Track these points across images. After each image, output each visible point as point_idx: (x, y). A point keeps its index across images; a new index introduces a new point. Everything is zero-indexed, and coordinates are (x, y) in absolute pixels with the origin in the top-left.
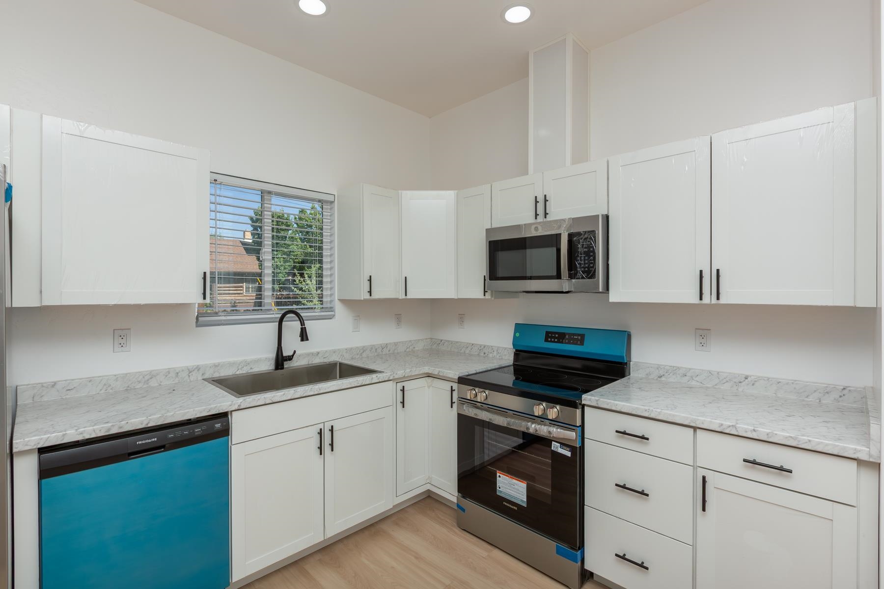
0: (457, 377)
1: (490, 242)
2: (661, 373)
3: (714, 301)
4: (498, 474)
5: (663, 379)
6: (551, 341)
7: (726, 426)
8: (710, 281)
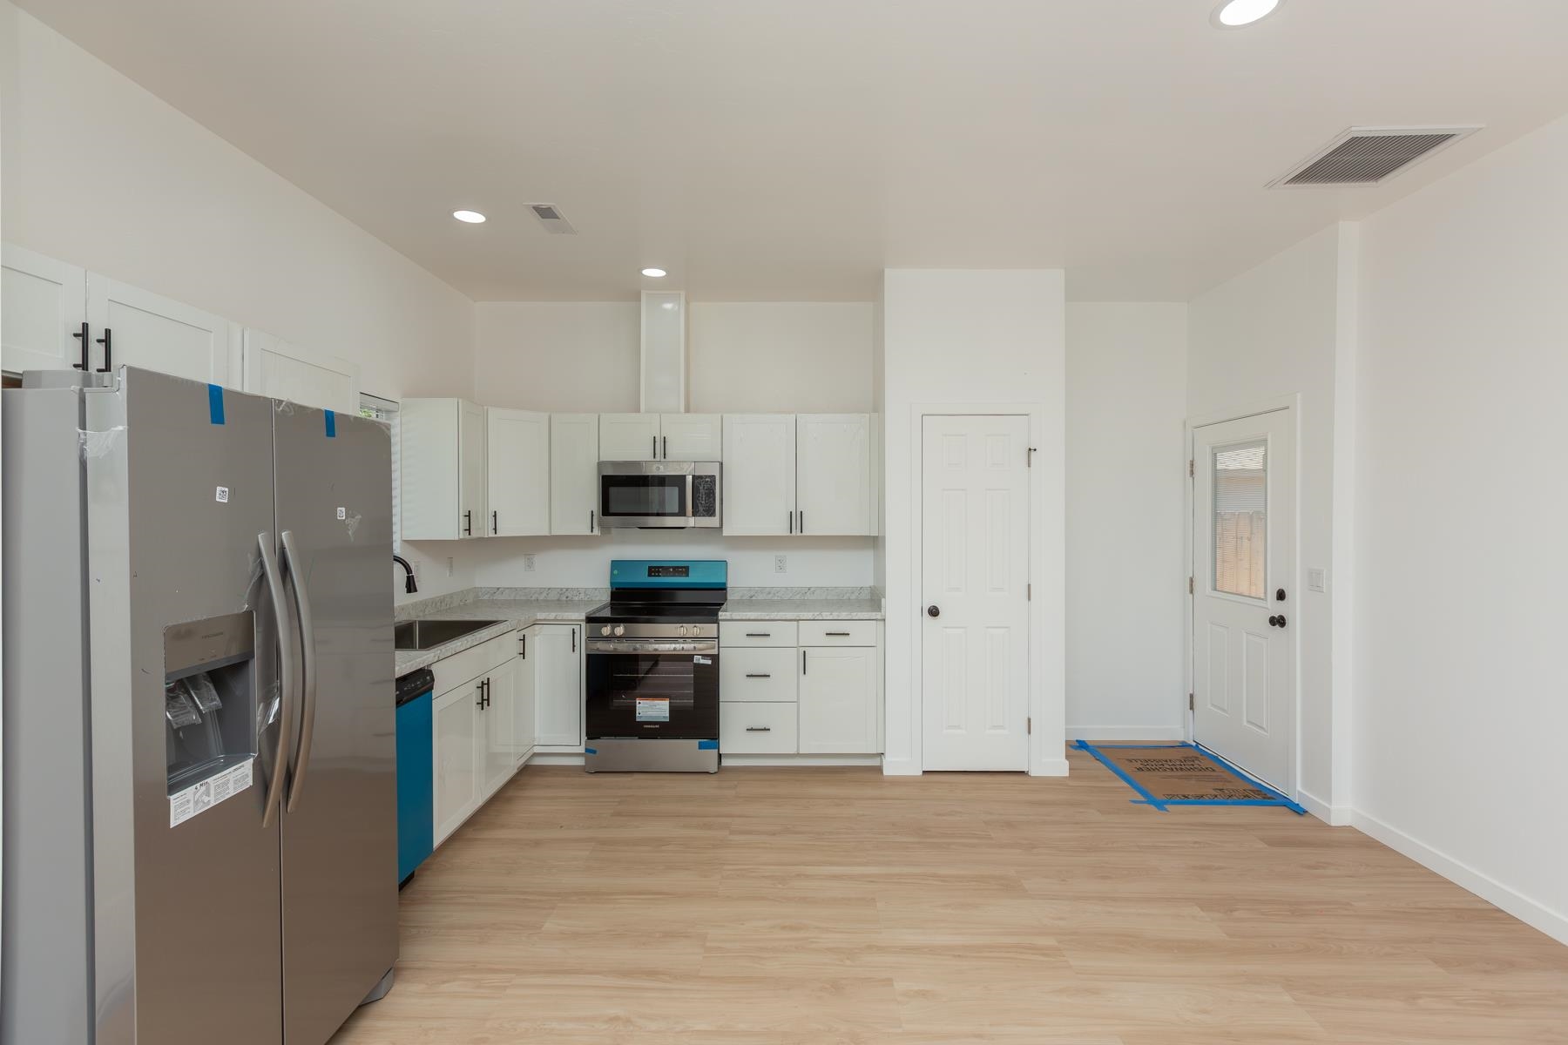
0: (584, 618)
1: (603, 477)
2: (752, 593)
3: (799, 534)
4: (638, 702)
5: (754, 598)
6: (655, 576)
7: (816, 615)
8: (796, 519)
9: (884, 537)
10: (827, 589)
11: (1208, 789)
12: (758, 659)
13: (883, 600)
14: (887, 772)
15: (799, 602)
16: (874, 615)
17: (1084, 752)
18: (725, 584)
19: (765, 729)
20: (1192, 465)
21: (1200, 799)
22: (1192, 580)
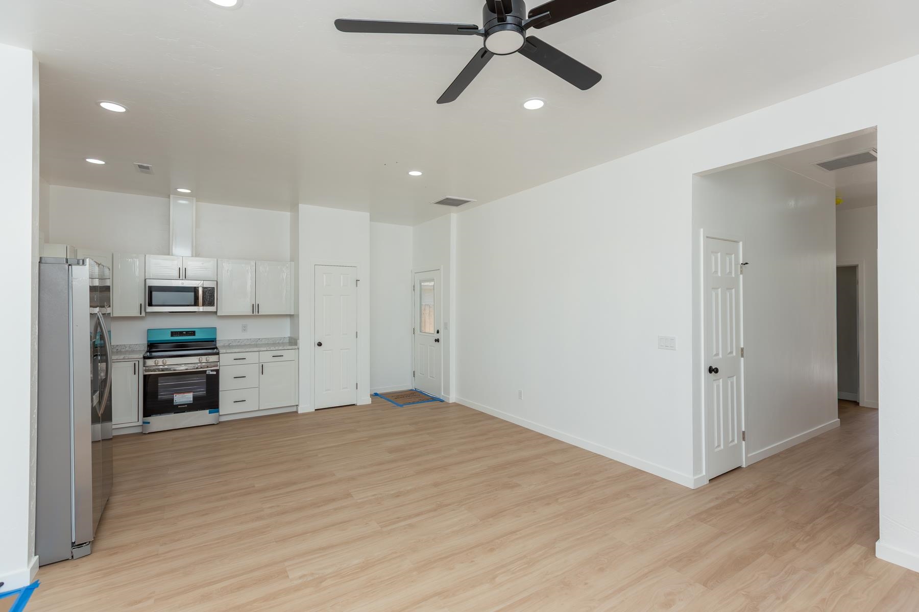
0: (142, 357)
1: (149, 287)
2: (230, 342)
3: (257, 314)
4: (175, 395)
5: (231, 345)
6: (175, 336)
7: (268, 349)
8: (255, 308)
9: (298, 316)
10: (268, 339)
11: (417, 400)
12: (239, 370)
13: (298, 341)
14: (300, 412)
15: (256, 345)
16: (294, 347)
17: (377, 397)
18: (216, 339)
19: (243, 401)
20: (414, 287)
21: (414, 403)
22: (414, 329)
